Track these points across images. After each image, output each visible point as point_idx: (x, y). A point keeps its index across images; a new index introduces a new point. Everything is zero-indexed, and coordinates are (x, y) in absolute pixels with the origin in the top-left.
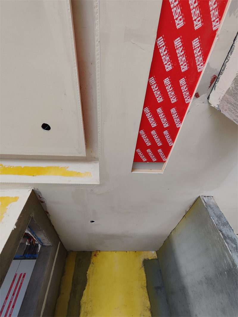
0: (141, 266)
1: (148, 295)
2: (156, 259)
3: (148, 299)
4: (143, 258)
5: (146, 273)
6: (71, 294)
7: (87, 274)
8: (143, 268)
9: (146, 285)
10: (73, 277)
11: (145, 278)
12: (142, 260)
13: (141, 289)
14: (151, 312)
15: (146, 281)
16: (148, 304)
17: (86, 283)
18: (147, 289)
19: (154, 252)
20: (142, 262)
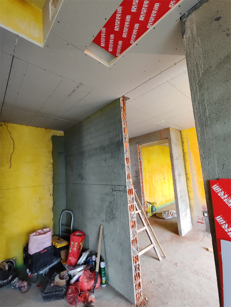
0: (49, 140)
1: (53, 156)
2: (63, 136)
3: (52, 158)
4: (52, 135)
5: (53, 144)
8: (51, 141)
9: (52, 151)
11: (51, 147)
12: (51, 135)
13: (47, 153)
14: (53, 165)
15: (52, 149)
16: (52, 161)
18: (52, 153)
19: (62, 132)
20: (50, 137)
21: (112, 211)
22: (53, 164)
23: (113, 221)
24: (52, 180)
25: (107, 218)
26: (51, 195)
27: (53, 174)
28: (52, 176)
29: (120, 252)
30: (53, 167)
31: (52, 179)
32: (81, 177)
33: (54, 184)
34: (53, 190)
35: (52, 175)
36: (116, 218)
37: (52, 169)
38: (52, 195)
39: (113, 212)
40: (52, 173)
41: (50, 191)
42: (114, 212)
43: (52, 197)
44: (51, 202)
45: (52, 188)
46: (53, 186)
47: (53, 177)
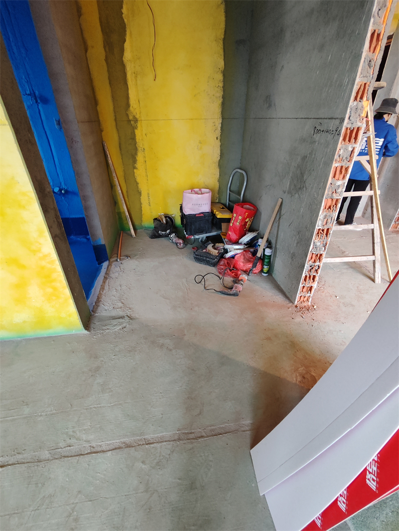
0: (220, 3)
1: (224, 51)
3: (223, 57)
5: (226, 17)
6: (105, 47)
7: (122, 13)
8: (223, 7)
9: (223, 37)
10: (100, 19)
11: (223, 25)
13: (214, 43)
14: (224, 76)
15: (223, 31)
16: (222, 64)
17: (125, 31)
18: (224, 43)
21: (302, 174)
22: (225, 73)
23: (298, 194)
24: (220, 110)
25: (292, 187)
26: (217, 138)
27: (223, 97)
28: (220, 101)
29: (296, 242)
30: (224, 81)
31: (220, 106)
32: (269, 102)
33: (223, 119)
34: (221, 130)
35: (221, 97)
36: (305, 189)
37: (221, 85)
38: (219, 139)
39: (303, 176)
40: (220, 94)
41: (216, 131)
42: (305, 177)
43: (218, 143)
44: (218, 151)
45: (220, 125)
46: (221, 122)
47: (223, 104)
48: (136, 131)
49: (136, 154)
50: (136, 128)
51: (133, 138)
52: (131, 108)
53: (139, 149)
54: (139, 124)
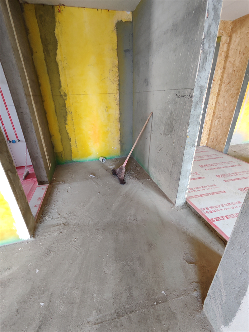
1: (118, 55)
2: (130, 22)
3: (117, 59)
4: (117, 20)
6: (44, 52)
7: (55, 34)
8: (115, 31)
9: (116, 48)
11: (116, 41)
17: (57, 44)
18: (117, 51)
19: (129, 12)
20: (114, 25)
21: (171, 123)
22: (119, 68)
23: (170, 135)
24: (118, 88)
25: (166, 131)
26: (117, 105)
27: (119, 81)
28: (118, 83)
29: (172, 164)
30: (119, 72)
31: (118, 86)
32: (147, 82)
33: (120, 93)
34: (119, 100)
36: (174, 131)
37: (117, 74)
40: (117, 79)
41: (116, 100)
42: (173, 124)
43: (118, 108)
44: (118, 113)
45: (118, 97)
46: (119, 95)
48: (66, 102)
49: (66, 115)
50: (66, 99)
51: (64, 106)
52: (62, 88)
53: (68, 112)
54: (68, 97)
